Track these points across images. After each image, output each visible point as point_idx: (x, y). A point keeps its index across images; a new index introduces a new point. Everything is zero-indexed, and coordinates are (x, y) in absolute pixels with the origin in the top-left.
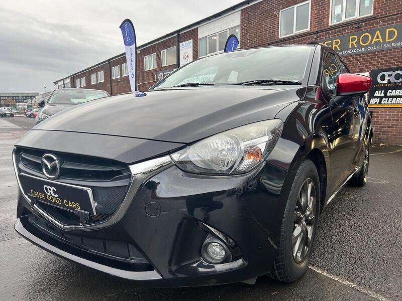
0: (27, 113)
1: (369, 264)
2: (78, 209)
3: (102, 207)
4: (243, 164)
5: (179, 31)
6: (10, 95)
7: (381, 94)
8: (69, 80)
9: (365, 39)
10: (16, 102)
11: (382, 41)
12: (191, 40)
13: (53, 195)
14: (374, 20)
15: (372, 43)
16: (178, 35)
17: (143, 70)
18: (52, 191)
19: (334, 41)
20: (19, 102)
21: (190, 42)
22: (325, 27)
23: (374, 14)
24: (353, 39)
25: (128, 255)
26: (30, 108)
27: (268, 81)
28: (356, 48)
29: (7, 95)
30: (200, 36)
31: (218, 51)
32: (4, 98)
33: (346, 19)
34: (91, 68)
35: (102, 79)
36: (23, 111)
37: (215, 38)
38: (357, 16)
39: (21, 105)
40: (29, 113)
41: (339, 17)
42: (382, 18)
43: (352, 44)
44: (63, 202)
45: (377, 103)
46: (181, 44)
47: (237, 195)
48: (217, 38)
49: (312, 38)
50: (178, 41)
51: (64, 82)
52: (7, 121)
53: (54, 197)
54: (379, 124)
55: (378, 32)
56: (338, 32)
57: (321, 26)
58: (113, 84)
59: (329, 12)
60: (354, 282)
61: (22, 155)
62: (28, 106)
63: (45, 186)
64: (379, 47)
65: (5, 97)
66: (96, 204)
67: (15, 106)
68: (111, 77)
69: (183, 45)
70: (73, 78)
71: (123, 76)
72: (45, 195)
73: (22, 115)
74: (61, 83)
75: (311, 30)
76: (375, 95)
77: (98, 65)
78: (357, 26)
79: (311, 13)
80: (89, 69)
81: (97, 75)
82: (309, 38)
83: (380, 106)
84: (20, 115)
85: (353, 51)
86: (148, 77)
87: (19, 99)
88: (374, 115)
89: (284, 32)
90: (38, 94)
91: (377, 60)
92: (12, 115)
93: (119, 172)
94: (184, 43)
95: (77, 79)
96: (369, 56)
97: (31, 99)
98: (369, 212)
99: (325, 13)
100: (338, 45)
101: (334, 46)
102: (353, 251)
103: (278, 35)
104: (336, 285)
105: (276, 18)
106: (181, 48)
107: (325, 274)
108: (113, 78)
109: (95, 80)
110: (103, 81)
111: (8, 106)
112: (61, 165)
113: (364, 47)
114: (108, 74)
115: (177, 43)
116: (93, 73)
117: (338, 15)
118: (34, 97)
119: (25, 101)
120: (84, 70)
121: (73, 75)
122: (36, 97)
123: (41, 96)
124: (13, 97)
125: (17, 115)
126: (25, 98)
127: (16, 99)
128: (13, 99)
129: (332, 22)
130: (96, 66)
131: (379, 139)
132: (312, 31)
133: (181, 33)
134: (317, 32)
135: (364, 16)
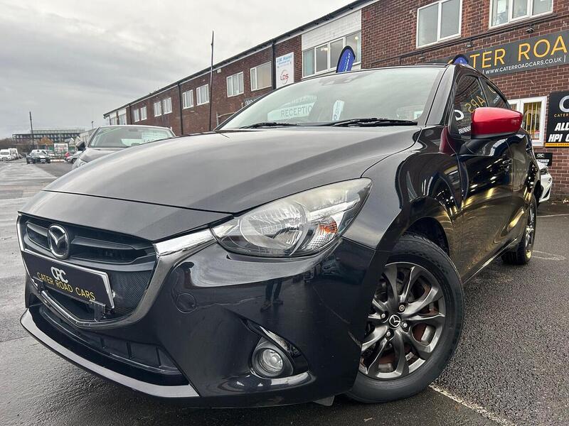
0: (68, 158)
1: (511, 379)
2: (93, 300)
3: (121, 298)
4: (312, 242)
5: (274, 41)
6: (46, 133)
7: (564, 127)
8: (124, 111)
9: (542, 48)
10: (54, 142)
11: (565, 51)
12: (292, 53)
13: (63, 280)
14: (554, 19)
15: (552, 54)
16: (273, 46)
17: (225, 97)
18: (60, 275)
19: (496, 51)
20: (58, 142)
21: (290, 56)
22: (483, 31)
23: (554, 12)
24: (524, 49)
25: (158, 364)
26: (73, 151)
27: (370, 120)
28: (529, 61)
29: (42, 133)
30: (304, 47)
31: (329, 69)
32: (38, 136)
33: (514, 19)
34: (154, 94)
35: (168, 110)
36: (63, 155)
37: (326, 49)
38: (529, 15)
39: (60, 147)
40: (71, 157)
41: (504, 16)
42: (566, 16)
43: (523, 55)
44: (74, 290)
45: (560, 141)
46: (277, 59)
47: (305, 281)
48: (328, 49)
49: (464, 47)
50: (274, 54)
51: (117, 114)
52: (40, 169)
53: (63, 283)
54: (563, 172)
55: (560, 38)
56: (502, 38)
57: (476, 30)
58: (184, 116)
59: (489, 10)
60: (484, 406)
61: (28, 225)
62: (69, 148)
63: (53, 268)
64: (562, 59)
65: (40, 134)
66: (114, 294)
67: (52, 147)
68: (181, 107)
69: (280, 60)
70: (130, 108)
71: (198, 104)
72: (54, 279)
73: (62, 160)
74: (114, 115)
75: (462, 36)
76: (556, 130)
77: (163, 89)
78: (530, 29)
79: (463, 11)
80: (151, 95)
81: (162, 104)
82: (460, 48)
83: (564, 145)
84: (58, 160)
85: (523, 66)
86: (232, 105)
87: (57, 138)
88: (555, 157)
89: (424, 39)
90: (83, 131)
91: (559, 78)
92: (48, 160)
93: (143, 253)
94: (282, 57)
95: (135, 109)
96: (547, 72)
97: (75, 138)
98: (525, 304)
99: (483, 11)
100: (502, 57)
101: (496, 58)
102: (492, 360)
103: (415, 44)
104: (457, 410)
105: (412, 19)
106: (277, 64)
107: (445, 393)
108: (184, 108)
109: (160, 110)
110: (171, 112)
111: (43, 147)
112: (70, 240)
113: (540, 59)
114: (178, 103)
115: (272, 57)
116: (156, 101)
117: (502, 14)
118: (78, 134)
119: (66, 140)
120: (145, 97)
121: (130, 104)
122: (81, 135)
123: (87, 134)
124: (50, 134)
125: (54, 160)
126: (66, 136)
127: (54, 138)
128: (50, 138)
129: (494, 24)
130: (160, 91)
131: (562, 193)
132: (465, 37)
133: (277, 43)
134: (472, 39)
135: (539, 15)
